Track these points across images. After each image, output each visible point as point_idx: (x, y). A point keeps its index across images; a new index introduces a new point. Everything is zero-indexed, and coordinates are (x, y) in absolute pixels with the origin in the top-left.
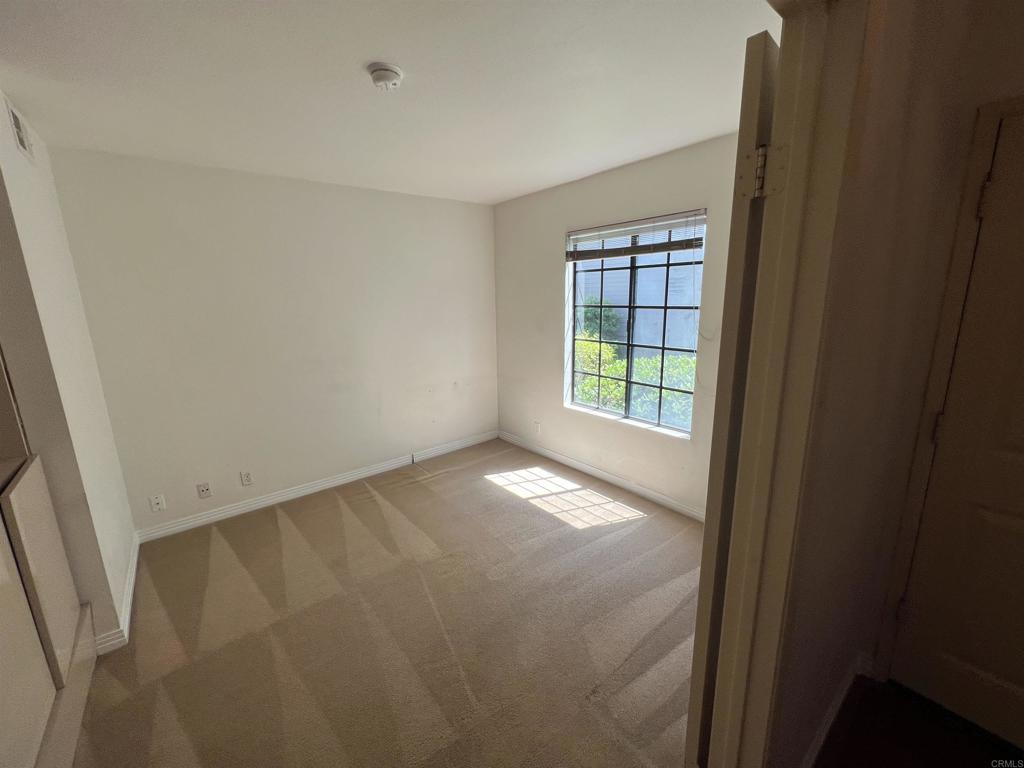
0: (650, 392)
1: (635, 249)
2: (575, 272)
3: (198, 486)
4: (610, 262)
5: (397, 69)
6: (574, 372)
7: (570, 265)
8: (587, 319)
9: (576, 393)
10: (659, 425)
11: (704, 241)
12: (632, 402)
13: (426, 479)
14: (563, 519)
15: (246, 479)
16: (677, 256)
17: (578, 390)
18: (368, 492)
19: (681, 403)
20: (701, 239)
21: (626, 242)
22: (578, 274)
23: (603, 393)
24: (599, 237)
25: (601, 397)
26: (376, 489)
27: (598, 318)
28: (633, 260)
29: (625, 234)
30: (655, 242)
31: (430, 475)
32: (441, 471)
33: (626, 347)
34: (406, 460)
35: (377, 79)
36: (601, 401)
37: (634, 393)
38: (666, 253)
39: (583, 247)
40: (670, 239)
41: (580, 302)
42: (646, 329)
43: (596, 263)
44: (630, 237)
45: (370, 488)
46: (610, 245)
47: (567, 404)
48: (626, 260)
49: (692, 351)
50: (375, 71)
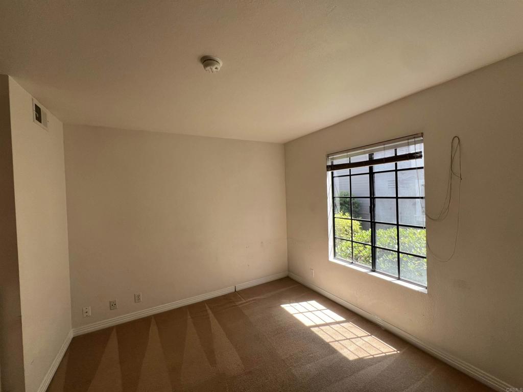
0: (389, 254)
1: (372, 162)
2: (333, 177)
3: (110, 302)
4: (355, 170)
5: (218, 59)
6: (334, 238)
7: (329, 173)
8: (341, 204)
9: (337, 251)
10: (399, 279)
11: (423, 154)
12: (377, 260)
13: (241, 304)
14: (335, 347)
15: (137, 298)
16: (402, 164)
17: (338, 249)
18: (206, 310)
19: (414, 264)
20: (421, 152)
21: (365, 158)
22: (335, 179)
23: (355, 252)
24: (347, 156)
25: (354, 254)
26: (211, 309)
27: (349, 205)
28: (371, 169)
29: (364, 153)
30: (386, 157)
31: (244, 301)
32: (251, 299)
33: (370, 223)
34: (231, 289)
35: (205, 66)
36: (354, 258)
37: (377, 254)
38: (394, 163)
39: (336, 162)
40: (396, 154)
41: (336, 195)
42: (383, 211)
43: (346, 171)
44: (367, 155)
45: (207, 308)
46: (354, 160)
47: (331, 258)
48: (366, 169)
49: (422, 228)
50: (205, 61)
